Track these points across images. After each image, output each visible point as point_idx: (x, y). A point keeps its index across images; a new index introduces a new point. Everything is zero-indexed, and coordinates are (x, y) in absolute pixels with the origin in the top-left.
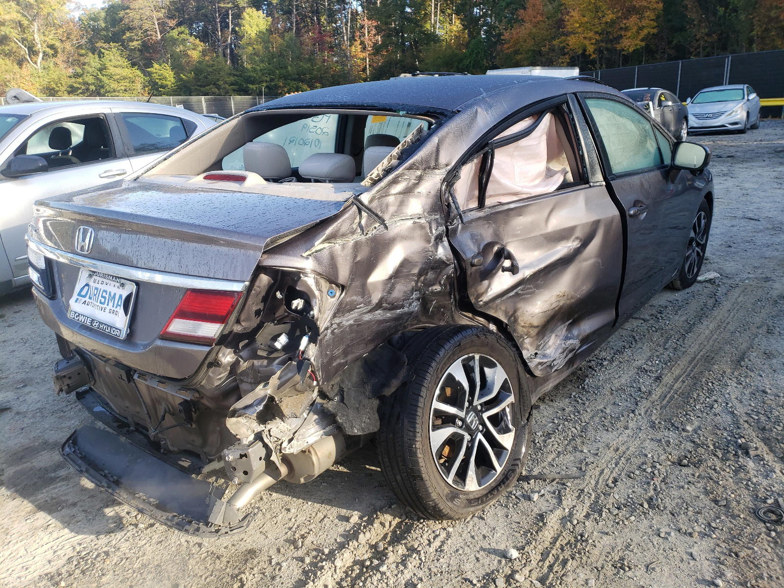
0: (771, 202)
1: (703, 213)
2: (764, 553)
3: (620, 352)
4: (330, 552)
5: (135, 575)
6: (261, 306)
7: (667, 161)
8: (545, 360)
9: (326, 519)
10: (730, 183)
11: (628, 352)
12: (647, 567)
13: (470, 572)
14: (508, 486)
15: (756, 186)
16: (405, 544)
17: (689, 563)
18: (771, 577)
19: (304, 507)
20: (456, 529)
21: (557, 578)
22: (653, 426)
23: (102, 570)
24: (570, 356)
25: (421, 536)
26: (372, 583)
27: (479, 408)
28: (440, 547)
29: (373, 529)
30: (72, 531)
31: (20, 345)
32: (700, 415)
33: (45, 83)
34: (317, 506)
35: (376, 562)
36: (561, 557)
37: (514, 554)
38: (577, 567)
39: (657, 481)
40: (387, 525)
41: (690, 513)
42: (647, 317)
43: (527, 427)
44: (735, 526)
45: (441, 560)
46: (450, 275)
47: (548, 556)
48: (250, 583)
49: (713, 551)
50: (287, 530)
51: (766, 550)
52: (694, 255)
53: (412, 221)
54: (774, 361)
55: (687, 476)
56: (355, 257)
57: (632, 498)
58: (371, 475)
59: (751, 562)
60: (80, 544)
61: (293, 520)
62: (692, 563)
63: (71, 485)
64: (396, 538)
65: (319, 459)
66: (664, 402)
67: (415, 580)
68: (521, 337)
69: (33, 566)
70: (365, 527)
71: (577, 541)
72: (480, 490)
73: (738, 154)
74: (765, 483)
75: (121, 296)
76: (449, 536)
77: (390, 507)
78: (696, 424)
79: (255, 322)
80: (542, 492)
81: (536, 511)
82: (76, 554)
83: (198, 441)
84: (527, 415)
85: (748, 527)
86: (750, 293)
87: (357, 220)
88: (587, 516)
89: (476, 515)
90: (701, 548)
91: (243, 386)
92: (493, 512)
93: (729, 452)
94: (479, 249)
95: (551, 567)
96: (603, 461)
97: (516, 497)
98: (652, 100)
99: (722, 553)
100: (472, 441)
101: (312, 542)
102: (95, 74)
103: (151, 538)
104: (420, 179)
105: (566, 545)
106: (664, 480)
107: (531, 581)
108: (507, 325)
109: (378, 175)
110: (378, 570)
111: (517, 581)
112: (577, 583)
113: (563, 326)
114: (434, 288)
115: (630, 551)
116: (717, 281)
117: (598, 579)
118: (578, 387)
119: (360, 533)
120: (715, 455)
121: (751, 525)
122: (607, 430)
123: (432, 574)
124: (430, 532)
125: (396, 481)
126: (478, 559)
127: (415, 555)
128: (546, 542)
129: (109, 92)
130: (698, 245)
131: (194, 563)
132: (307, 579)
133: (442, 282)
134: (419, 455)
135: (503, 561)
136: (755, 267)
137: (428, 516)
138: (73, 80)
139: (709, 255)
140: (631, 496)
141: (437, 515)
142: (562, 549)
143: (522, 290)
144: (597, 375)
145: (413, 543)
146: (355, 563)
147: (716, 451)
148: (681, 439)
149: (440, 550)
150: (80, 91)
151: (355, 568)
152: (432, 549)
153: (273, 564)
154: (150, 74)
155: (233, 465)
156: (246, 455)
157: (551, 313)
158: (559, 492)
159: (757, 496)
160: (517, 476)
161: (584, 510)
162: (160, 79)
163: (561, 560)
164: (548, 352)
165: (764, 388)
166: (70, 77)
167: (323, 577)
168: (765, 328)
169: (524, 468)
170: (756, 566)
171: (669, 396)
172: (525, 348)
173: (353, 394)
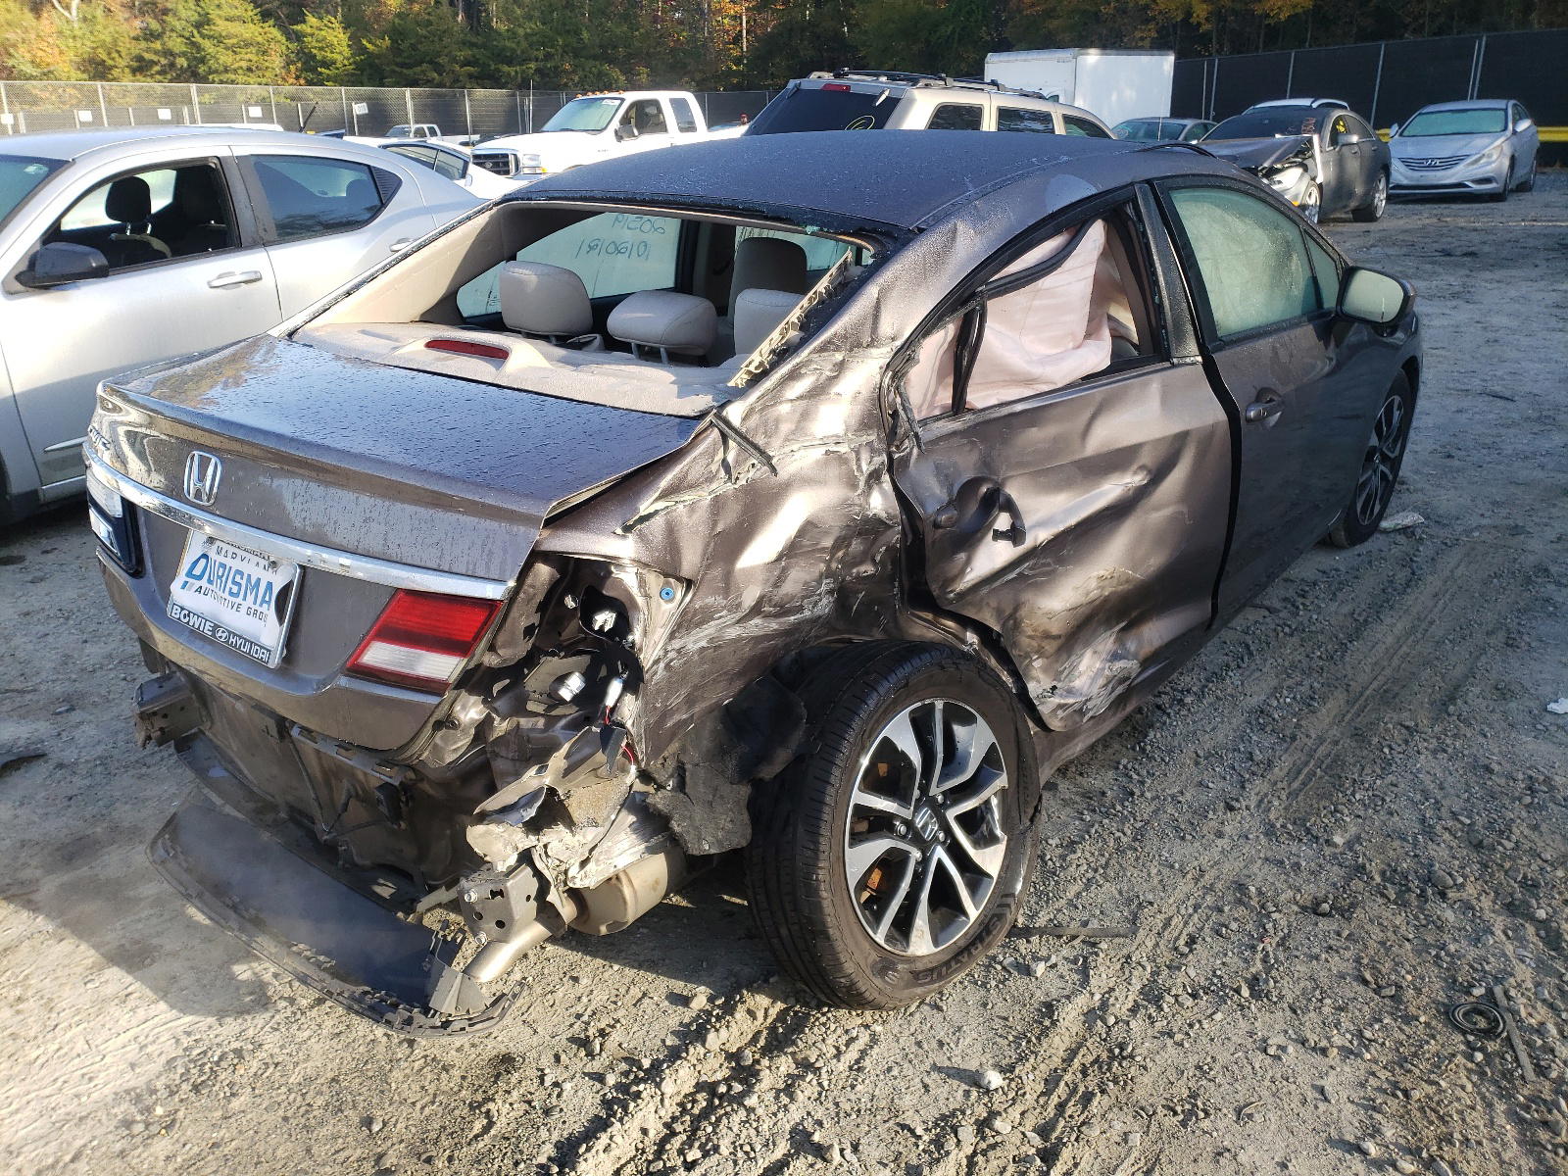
0: (1541, 361)
1: (1397, 399)
2: (1459, 1092)
3: (1217, 676)
4: (652, 1065)
5: (291, 1098)
6: (535, 619)
7: (1330, 301)
8: (1071, 701)
9: (646, 1001)
10: (1463, 314)
11: (1235, 677)
12: (1238, 1112)
13: (910, 1113)
14: (989, 946)
15: (1515, 324)
16: (793, 1054)
17: (1316, 1107)
18: (1468, 1140)
19: (606, 975)
20: (888, 1026)
21: (1072, 1128)
22: (1270, 832)
23: (231, 1085)
24: (1120, 690)
25: (824, 1040)
26: (730, 1129)
27: (940, 798)
28: (857, 1062)
29: (733, 1024)
30: (172, 1007)
31: (57, 623)
32: (1362, 813)
33: (86, 48)
34: (630, 973)
35: (738, 1088)
36: (1082, 1089)
37: (995, 1079)
38: (1110, 1108)
39: (1270, 944)
40: (760, 1015)
41: (1326, 1010)
42: (1278, 605)
43: (1029, 834)
44: (1409, 1037)
45: (859, 1087)
46: (894, 546)
47: (1057, 1085)
48: (504, 1120)
49: (1362, 1085)
50: (573, 1020)
51: (1463, 1088)
52: (1376, 480)
53: (823, 450)
54: (1513, 705)
55: (1326, 934)
56: (715, 523)
57: (1220, 977)
58: (731, 914)
59: (1432, 1109)
60: (189, 1034)
61: (585, 1000)
62: (1322, 1106)
63: (166, 916)
64: (777, 1042)
65: (635, 892)
66: (1296, 785)
67: (809, 1125)
68: (1026, 658)
69: (102, 1075)
70: (719, 1018)
71: (1112, 1058)
72: (935, 954)
73: (1486, 249)
74: (1472, 953)
75: (270, 585)
76: (874, 1040)
77: (766, 981)
78: (1353, 830)
79: (523, 648)
80: (1054, 959)
81: (1039, 995)
82: (180, 1052)
83: (410, 851)
84: (1031, 811)
85: (1433, 1042)
86: (1479, 558)
87: (720, 456)
88: (1134, 1011)
89: (927, 1001)
90: (1341, 1079)
91: (499, 765)
92: (959, 994)
93: (1409, 890)
94: (949, 495)
95: (1061, 1107)
96: (1171, 901)
97: (1004, 968)
98: (1319, 129)
99: (1379, 1089)
100: (924, 862)
101: (620, 1045)
102: (187, 34)
103: (319, 1026)
104: (841, 367)
105: (1092, 1064)
106: (1282, 943)
107: (1023, 1133)
108: (999, 635)
109: (761, 364)
110: (741, 1104)
111: (998, 1133)
112: (1108, 1139)
113: (1109, 633)
114: (862, 569)
115: (1210, 1080)
116: (1418, 531)
117: (1146, 1133)
118: (1134, 749)
119: (708, 1030)
120: (1383, 895)
121: (1438, 1037)
122: (1183, 838)
123: (842, 1115)
124: (839, 1031)
125: (780, 937)
126: (926, 1087)
127: (810, 1076)
128: (1054, 1058)
129: (216, 72)
130: (1385, 459)
131: (401, 1079)
132: (609, 1116)
133: (878, 558)
134: (824, 894)
135: (974, 1094)
136: (1495, 503)
137: (837, 1001)
138: (143, 44)
139: (1408, 474)
140: (1218, 973)
141: (853, 1000)
142: (1084, 1073)
143: (1031, 569)
144: (1171, 725)
145: (808, 1052)
146: (700, 1087)
147: (1385, 888)
148: (1321, 861)
149: (857, 1067)
150: (157, 68)
151: (699, 1097)
152: (842, 1066)
153: (547, 1084)
154: (298, 37)
155: (478, 908)
156: (501, 893)
157: (1086, 610)
158: (1085, 959)
159: (1455, 981)
160: (1007, 927)
161: (1130, 998)
162: (321, 49)
163: (1080, 1093)
164: (1077, 683)
165: (1487, 762)
166: (136, 39)
167: (640, 1114)
168: (1501, 635)
169: (1021, 911)
170: (1441, 1118)
171: (1305, 771)
172: (1033, 678)
173: (702, 773)
